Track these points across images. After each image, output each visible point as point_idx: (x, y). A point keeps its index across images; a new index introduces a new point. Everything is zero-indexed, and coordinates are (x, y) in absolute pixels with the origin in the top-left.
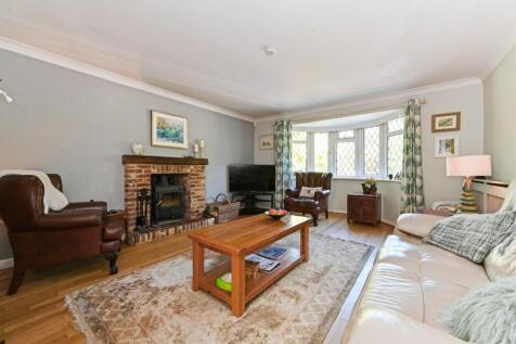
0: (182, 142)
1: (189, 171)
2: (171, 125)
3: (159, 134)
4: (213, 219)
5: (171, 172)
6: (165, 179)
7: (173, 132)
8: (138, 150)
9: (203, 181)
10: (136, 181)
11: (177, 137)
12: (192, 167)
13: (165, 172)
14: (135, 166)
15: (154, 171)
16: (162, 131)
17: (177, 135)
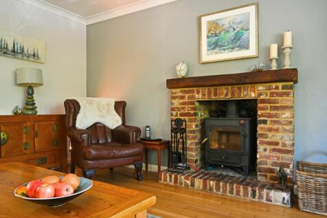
0: (247, 47)
1: (253, 95)
2: (227, 26)
3: (209, 45)
4: (286, 196)
5: (222, 97)
6: (233, 108)
7: (231, 34)
8: (182, 71)
9: (287, 115)
10: (179, 109)
11: (238, 41)
12: (261, 88)
13: (213, 98)
14: (178, 92)
15: (199, 97)
16: (213, 39)
17: (237, 38)
